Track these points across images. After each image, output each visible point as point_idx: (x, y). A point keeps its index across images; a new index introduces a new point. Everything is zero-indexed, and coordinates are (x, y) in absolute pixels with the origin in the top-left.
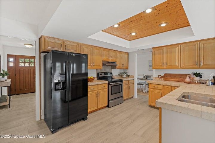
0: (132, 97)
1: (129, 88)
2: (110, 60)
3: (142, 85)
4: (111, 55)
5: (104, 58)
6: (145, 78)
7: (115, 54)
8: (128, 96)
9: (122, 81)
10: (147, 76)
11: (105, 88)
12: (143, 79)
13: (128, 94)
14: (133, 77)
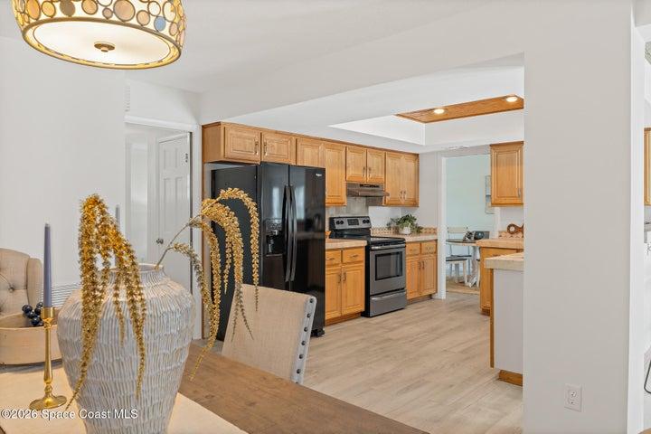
0: (430, 296)
1: (421, 266)
2: (368, 178)
3: (461, 263)
4: (369, 165)
5: (350, 172)
6: (473, 238)
7: (380, 160)
8: (419, 291)
9: (403, 241)
10: (477, 233)
11: (358, 259)
12: (464, 241)
13: (419, 286)
14: (434, 231)
